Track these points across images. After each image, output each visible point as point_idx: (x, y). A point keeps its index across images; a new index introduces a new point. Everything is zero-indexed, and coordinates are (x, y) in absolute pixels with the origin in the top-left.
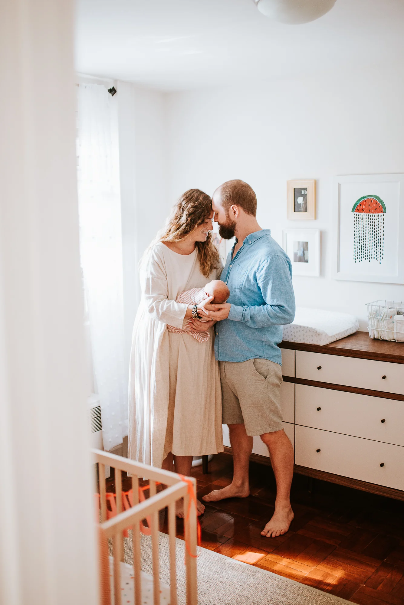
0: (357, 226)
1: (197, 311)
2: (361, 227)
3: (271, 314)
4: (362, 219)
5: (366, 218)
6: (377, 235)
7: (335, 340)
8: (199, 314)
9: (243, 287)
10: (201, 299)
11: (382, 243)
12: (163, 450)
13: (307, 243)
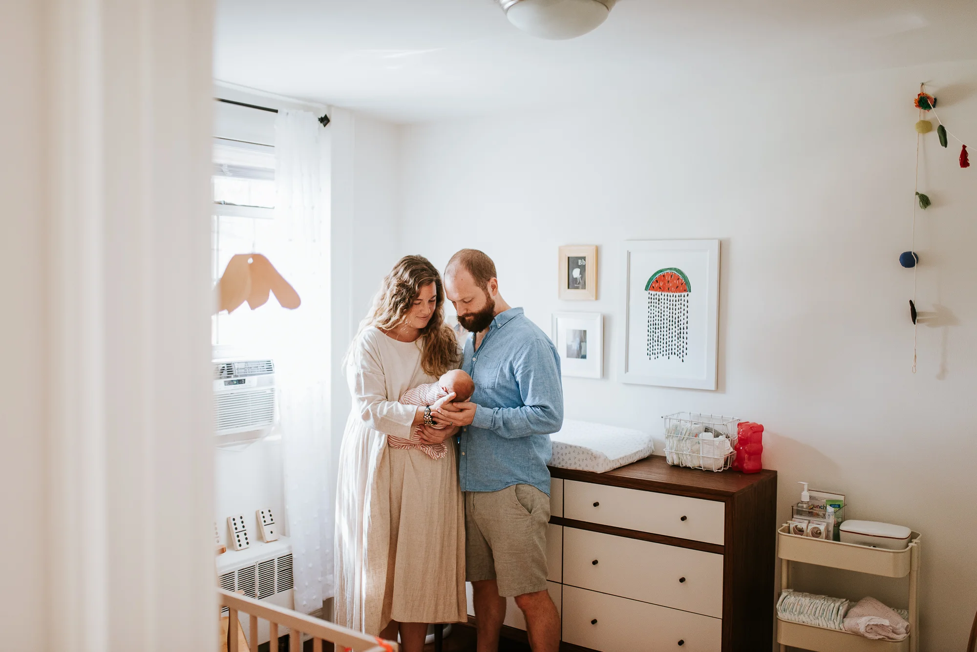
0: (652, 310)
1: (431, 414)
2: (657, 311)
3: (532, 419)
4: (659, 300)
5: (664, 300)
6: (678, 322)
7: (618, 465)
8: (434, 417)
9: (496, 385)
10: (436, 397)
11: (685, 333)
12: (380, 615)
13: (585, 331)
